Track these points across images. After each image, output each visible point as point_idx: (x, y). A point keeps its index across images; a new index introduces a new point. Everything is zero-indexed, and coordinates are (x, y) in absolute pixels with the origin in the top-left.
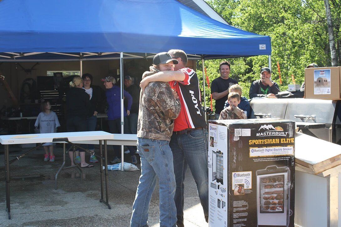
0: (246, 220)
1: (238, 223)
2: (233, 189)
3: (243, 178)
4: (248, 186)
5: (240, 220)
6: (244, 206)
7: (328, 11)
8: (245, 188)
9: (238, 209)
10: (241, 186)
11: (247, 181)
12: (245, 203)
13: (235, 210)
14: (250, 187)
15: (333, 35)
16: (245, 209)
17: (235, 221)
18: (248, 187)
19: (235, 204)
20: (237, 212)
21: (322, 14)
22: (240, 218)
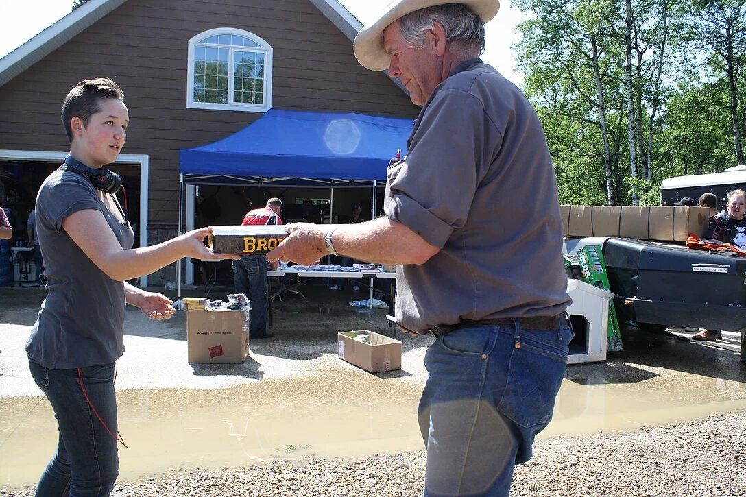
7: (606, 144)
15: (611, 171)
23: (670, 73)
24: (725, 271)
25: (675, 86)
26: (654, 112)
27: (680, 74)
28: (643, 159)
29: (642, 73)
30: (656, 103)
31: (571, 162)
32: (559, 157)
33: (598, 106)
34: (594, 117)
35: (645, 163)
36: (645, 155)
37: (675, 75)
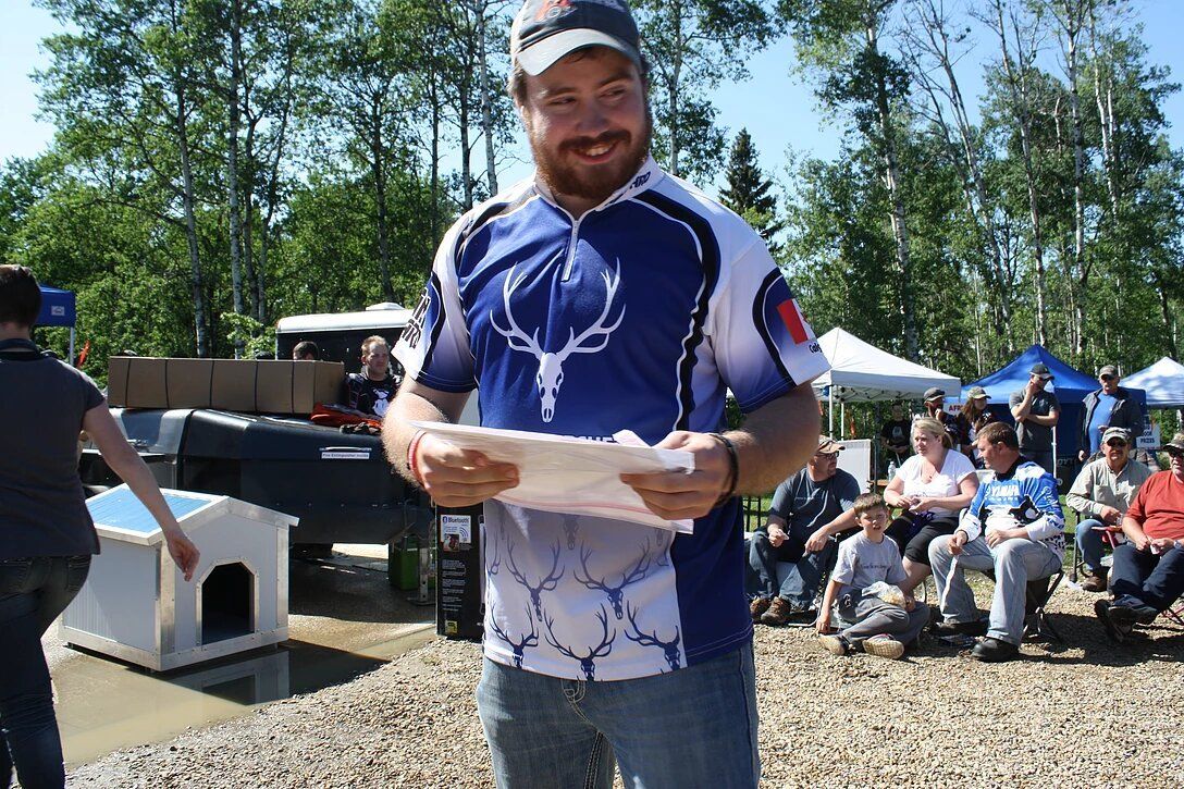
0: (462, 591)
1: (450, 595)
2: (442, 540)
3: (459, 525)
4: (466, 537)
5: (453, 591)
6: (458, 570)
7: (195, 258)
8: (461, 541)
9: (450, 573)
10: (454, 537)
11: (463, 530)
12: (460, 565)
13: (445, 574)
14: (469, 541)
15: (202, 301)
16: (460, 574)
17: (445, 592)
18: (465, 540)
19: (446, 564)
20: (448, 577)
21: (185, 263)
22: (452, 587)
23: (295, 158)
24: (366, 456)
25: (303, 177)
26: (270, 215)
27: (310, 162)
28: (253, 286)
29: (254, 152)
30: (273, 200)
31: (137, 284)
32: (115, 274)
33: (184, 195)
34: (177, 211)
35: (255, 291)
36: (254, 278)
37: (303, 161)
